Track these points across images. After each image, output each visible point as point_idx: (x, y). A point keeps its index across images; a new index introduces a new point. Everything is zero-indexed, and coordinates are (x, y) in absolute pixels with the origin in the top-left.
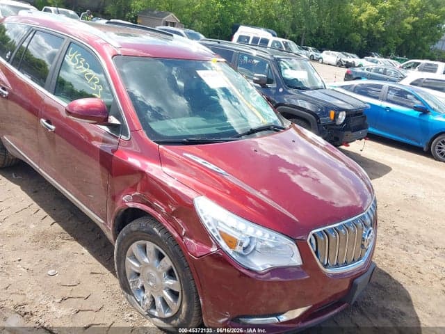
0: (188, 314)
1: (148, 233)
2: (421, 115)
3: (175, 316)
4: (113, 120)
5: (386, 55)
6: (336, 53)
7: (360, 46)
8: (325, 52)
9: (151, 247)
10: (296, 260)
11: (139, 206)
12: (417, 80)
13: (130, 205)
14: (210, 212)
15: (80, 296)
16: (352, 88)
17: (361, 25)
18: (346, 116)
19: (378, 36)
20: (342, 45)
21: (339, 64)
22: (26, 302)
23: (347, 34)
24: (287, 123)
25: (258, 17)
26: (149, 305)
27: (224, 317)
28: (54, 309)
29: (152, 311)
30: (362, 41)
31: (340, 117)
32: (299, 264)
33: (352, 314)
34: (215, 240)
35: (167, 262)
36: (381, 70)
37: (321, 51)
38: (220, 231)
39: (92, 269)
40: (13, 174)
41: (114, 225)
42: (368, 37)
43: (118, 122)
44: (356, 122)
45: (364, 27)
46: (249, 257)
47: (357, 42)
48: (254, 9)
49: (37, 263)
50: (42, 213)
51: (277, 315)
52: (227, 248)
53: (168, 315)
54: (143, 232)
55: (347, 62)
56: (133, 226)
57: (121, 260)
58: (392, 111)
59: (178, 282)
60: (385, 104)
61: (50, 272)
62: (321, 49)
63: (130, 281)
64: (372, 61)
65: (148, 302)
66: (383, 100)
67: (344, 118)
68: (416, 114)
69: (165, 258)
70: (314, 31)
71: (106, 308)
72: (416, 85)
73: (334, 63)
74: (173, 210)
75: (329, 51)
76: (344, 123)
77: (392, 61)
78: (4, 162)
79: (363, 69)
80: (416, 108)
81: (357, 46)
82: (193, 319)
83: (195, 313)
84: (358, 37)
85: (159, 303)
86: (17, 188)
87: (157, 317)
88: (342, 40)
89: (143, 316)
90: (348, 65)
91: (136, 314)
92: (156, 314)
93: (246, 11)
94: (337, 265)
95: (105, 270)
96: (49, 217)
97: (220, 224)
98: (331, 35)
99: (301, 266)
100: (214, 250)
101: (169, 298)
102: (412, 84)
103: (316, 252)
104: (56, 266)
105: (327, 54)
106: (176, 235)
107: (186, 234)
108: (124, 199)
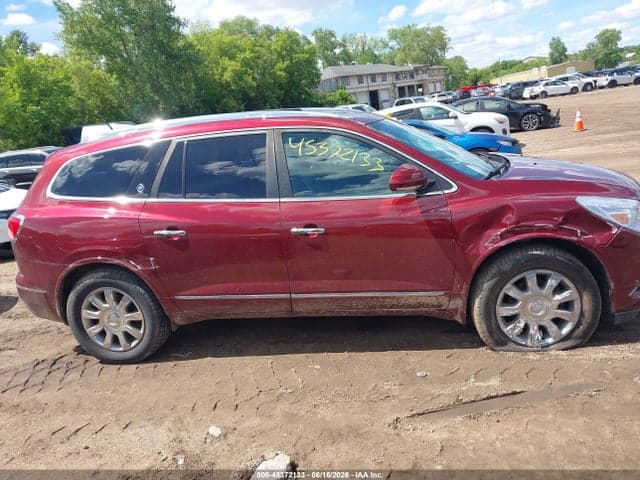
3: (577, 326)
11: (515, 239)
13: (502, 243)
17: (229, 86)
19: (253, 94)
26: (540, 337)
27: (635, 287)
29: (545, 342)
34: (613, 223)
38: (611, 215)
45: (233, 87)
53: (566, 331)
63: (506, 331)
65: (538, 335)
69: (552, 277)
74: (560, 220)
87: (553, 344)
92: (550, 341)
100: (615, 231)
106: (575, 239)
107: (582, 234)
108: (486, 244)
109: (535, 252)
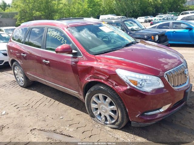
0: (122, 118)
1: (99, 90)
2: (189, 31)
3: (117, 121)
4: (74, 51)
5: (165, 13)
6: (143, 17)
7: (153, 12)
8: (138, 18)
9: (100, 95)
10: (162, 85)
11: (93, 80)
12: (183, 18)
13: (89, 81)
14: (124, 74)
15: (76, 123)
16: (157, 27)
17: (151, 3)
18: (159, 37)
19: (160, 6)
20: (145, 13)
21: (146, 22)
22: (56, 129)
23: (146, 8)
24: (139, 40)
25: (106, 11)
26: (104, 120)
27: (138, 114)
28: (68, 129)
29: (106, 122)
30: (153, 10)
31: (156, 38)
32: (163, 86)
33: (186, 109)
34: (128, 84)
35: (109, 100)
36: (165, 19)
37: (137, 18)
38: (129, 80)
39: (76, 114)
40: (32, 88)
41: (83, 92)
42: (155, 8)
43: (76, 52)
44: (163, 39)
45: (152, 4)
46: (143, 88)
47: (151, 10)
48: (104, 8)
49: (55, 115)
50: (49, 99)
51: (158, 109)
52: (134, 86)
53: (113, 121)
54: (96, 90)
55: (149, 20)
56: (92, 89)
57: (89, 105)
58: (176, 32)
59: (115, 106)
60: (172, 30)
61: (61, 117)
62: (136, 17)
63: (94, 113)
64: (160, 17)
65: (104, 119)
66: (171, 29)
67: (158, 38)
68: (187, 31)
69: (108, 98)
70: (131, 11)
71: (88, 125)
72: (183, 20)
73: (144, 22)
74: (108, 77)
75: (140, 17)
76: (158, 40)
77: (168, 15)
78: (28, 84)
79: (158, 20)
80: (186, 28)
81: (151, 12)
82: (125, 119)
83: (125, 117)
84: (151, 9)
85: (108, 118)
86: (36, 92)
87: (109, 124)
88: (144, 12)
89: (103, 125)
90: (150, 21)
91: (100, 125)
92: (108, 123)
93: (101, 9)
94: (177, 86)
95: (82, 113)
96: (52, 99)
97: (128, 77)
98: (139, 11)
99: (164, 87)
100: (128, 87)
101: (112, 114)
102: (181, 20)
103: (168, 81)
104: (62, 115)
105: (139, 18)
106: (112, 86)
107: (116, 85)
108: (86, 79)
109: (101, 87)
